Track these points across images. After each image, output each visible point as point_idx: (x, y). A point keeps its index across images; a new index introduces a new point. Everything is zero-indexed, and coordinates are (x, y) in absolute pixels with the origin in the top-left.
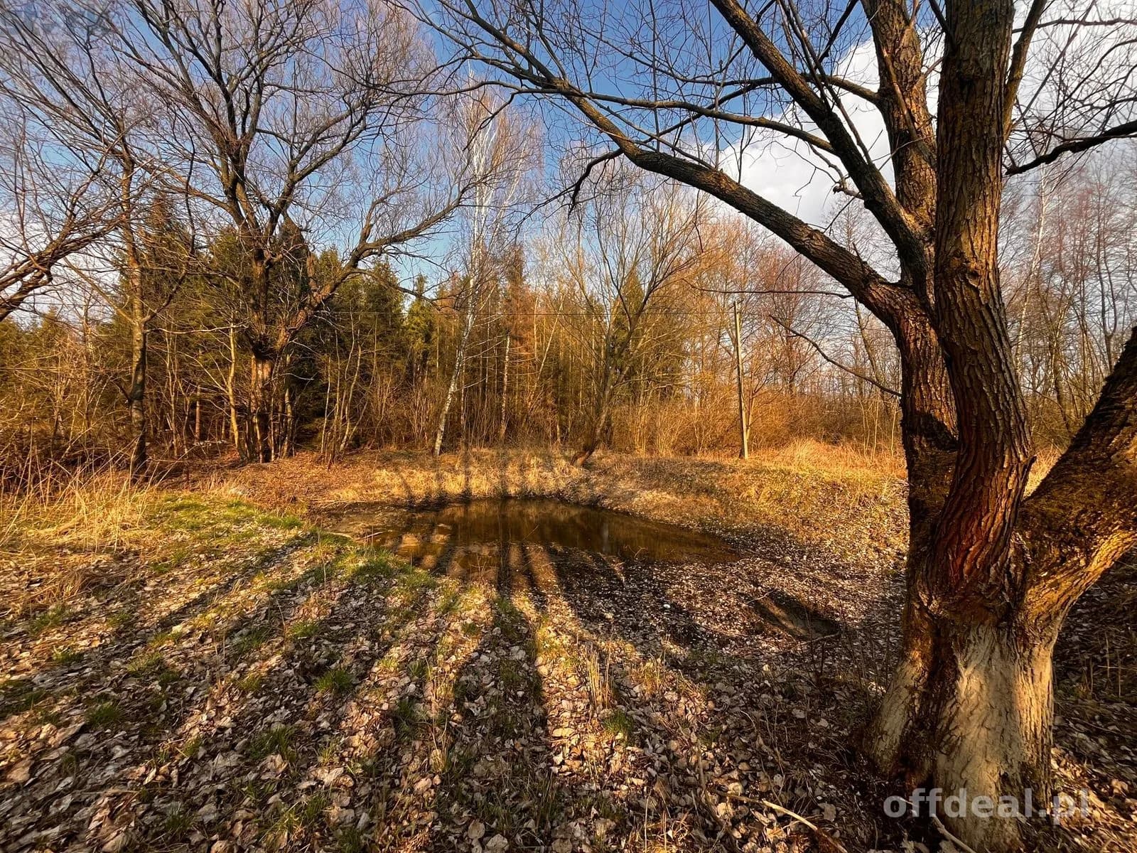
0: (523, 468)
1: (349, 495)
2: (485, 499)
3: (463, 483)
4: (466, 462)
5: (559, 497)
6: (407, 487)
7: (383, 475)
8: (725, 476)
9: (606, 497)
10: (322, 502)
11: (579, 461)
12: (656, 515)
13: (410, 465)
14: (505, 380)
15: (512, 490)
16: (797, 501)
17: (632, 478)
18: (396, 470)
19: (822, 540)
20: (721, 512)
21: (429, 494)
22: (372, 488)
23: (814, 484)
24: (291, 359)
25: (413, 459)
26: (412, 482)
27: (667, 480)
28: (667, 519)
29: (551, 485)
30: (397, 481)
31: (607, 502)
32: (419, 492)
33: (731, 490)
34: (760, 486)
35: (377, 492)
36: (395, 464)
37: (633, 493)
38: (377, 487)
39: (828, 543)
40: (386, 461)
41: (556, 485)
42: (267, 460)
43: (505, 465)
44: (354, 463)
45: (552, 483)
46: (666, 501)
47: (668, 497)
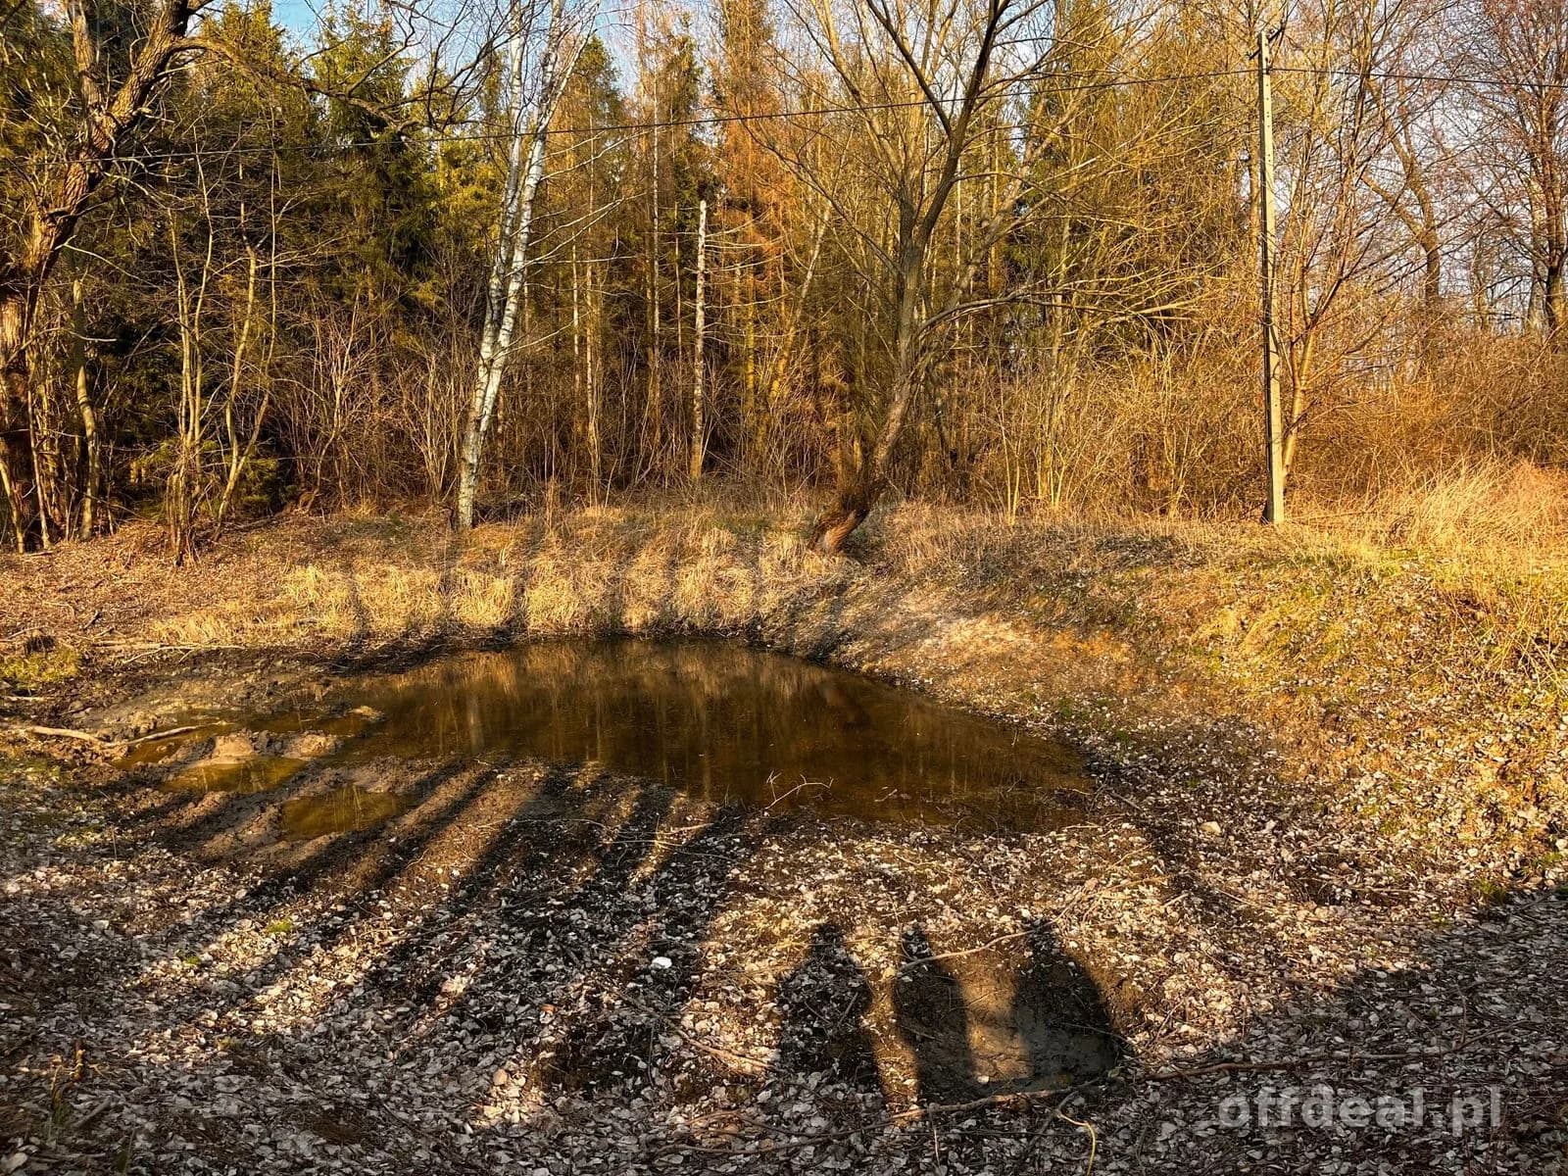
0: (679, 556)
1: (198, 631)
2: (560, 639)
3: (509, 597)
4: (532, 544)
5: (752, 635)
6: (361, 610)
7: (307, 580)
8: (1170, 577)
9: (856, 637)
10: (125, 648)
11: (829, 538)
12: (957, 687)
13: (386, 553)
14: (700, 321)
15: (635, 617)
16: (1339, 649)
17: (942, 584)
18: (348, 567)
19: (1351, 772)
20: (1126, 682)
21: (414, 627)
22: (273, 612)
23: (1408, 599)
24: (83, 291)
25: (395, 539)
26: (375, 596)
27: (1020, 589)
28: (981, 699)
29: (739, 604)
30: (339, 594)
31: (855, 648)
32: (389, 623)
33: (1174, 617)
34: (1256, 608)
35: (282, 622)
36: (352, 551)
37: (927, 624)
38: (284, 609)
39: (1366, 783)
40: (330, 546)
41: (755, 603)
42: (32, 544)
43: (632, 550)
44: (242, 550)
45: (743, 598)
46: (995, 649)
47: (1011, 636)
